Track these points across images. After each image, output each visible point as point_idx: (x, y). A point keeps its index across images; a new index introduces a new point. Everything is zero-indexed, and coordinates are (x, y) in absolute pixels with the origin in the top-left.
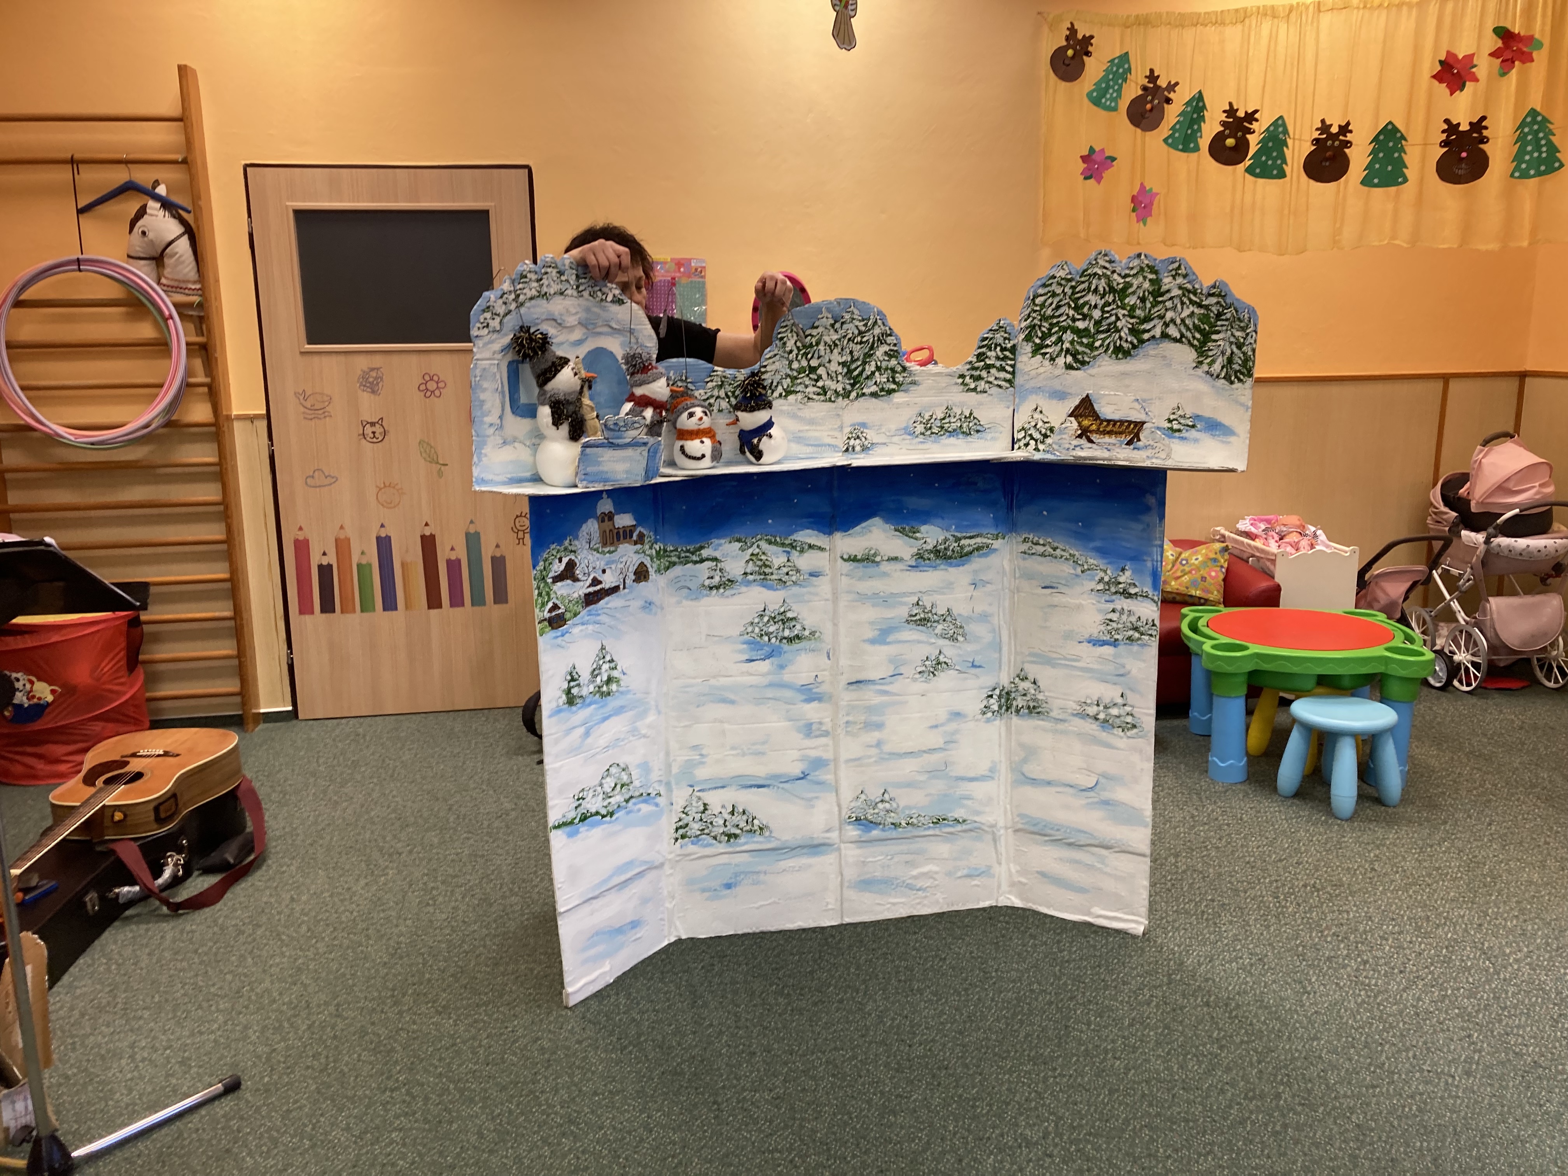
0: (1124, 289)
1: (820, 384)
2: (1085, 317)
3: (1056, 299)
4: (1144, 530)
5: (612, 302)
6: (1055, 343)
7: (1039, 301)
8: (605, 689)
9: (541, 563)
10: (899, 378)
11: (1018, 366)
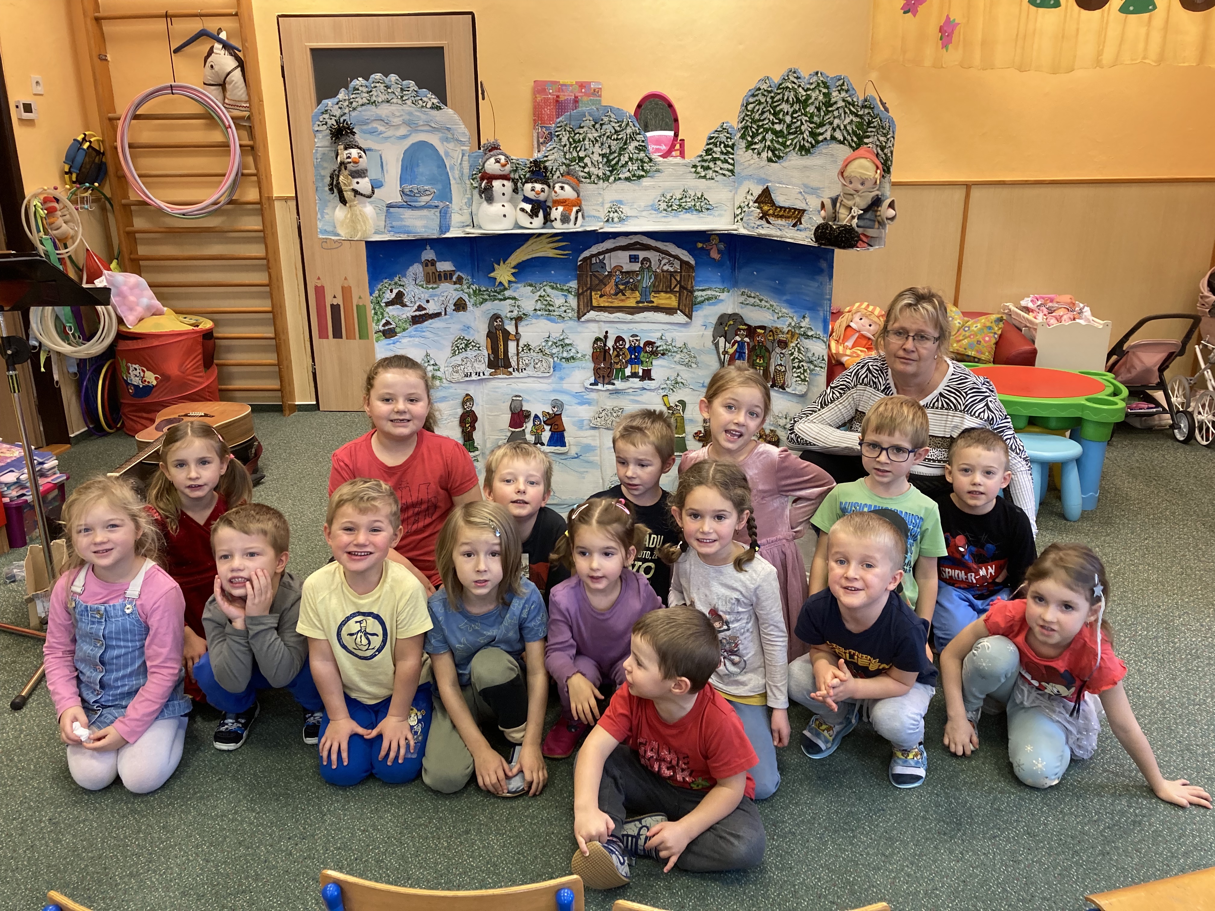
0: (806, 100)
1: (586, 170)
2: (781, 121)
3: (762, 107)
4: (818, 285)
5: (432, 108)
6: (761, 141)
7: (750, 107)
9: (377, 292)
10: (647, 167)
11: (738, 158)
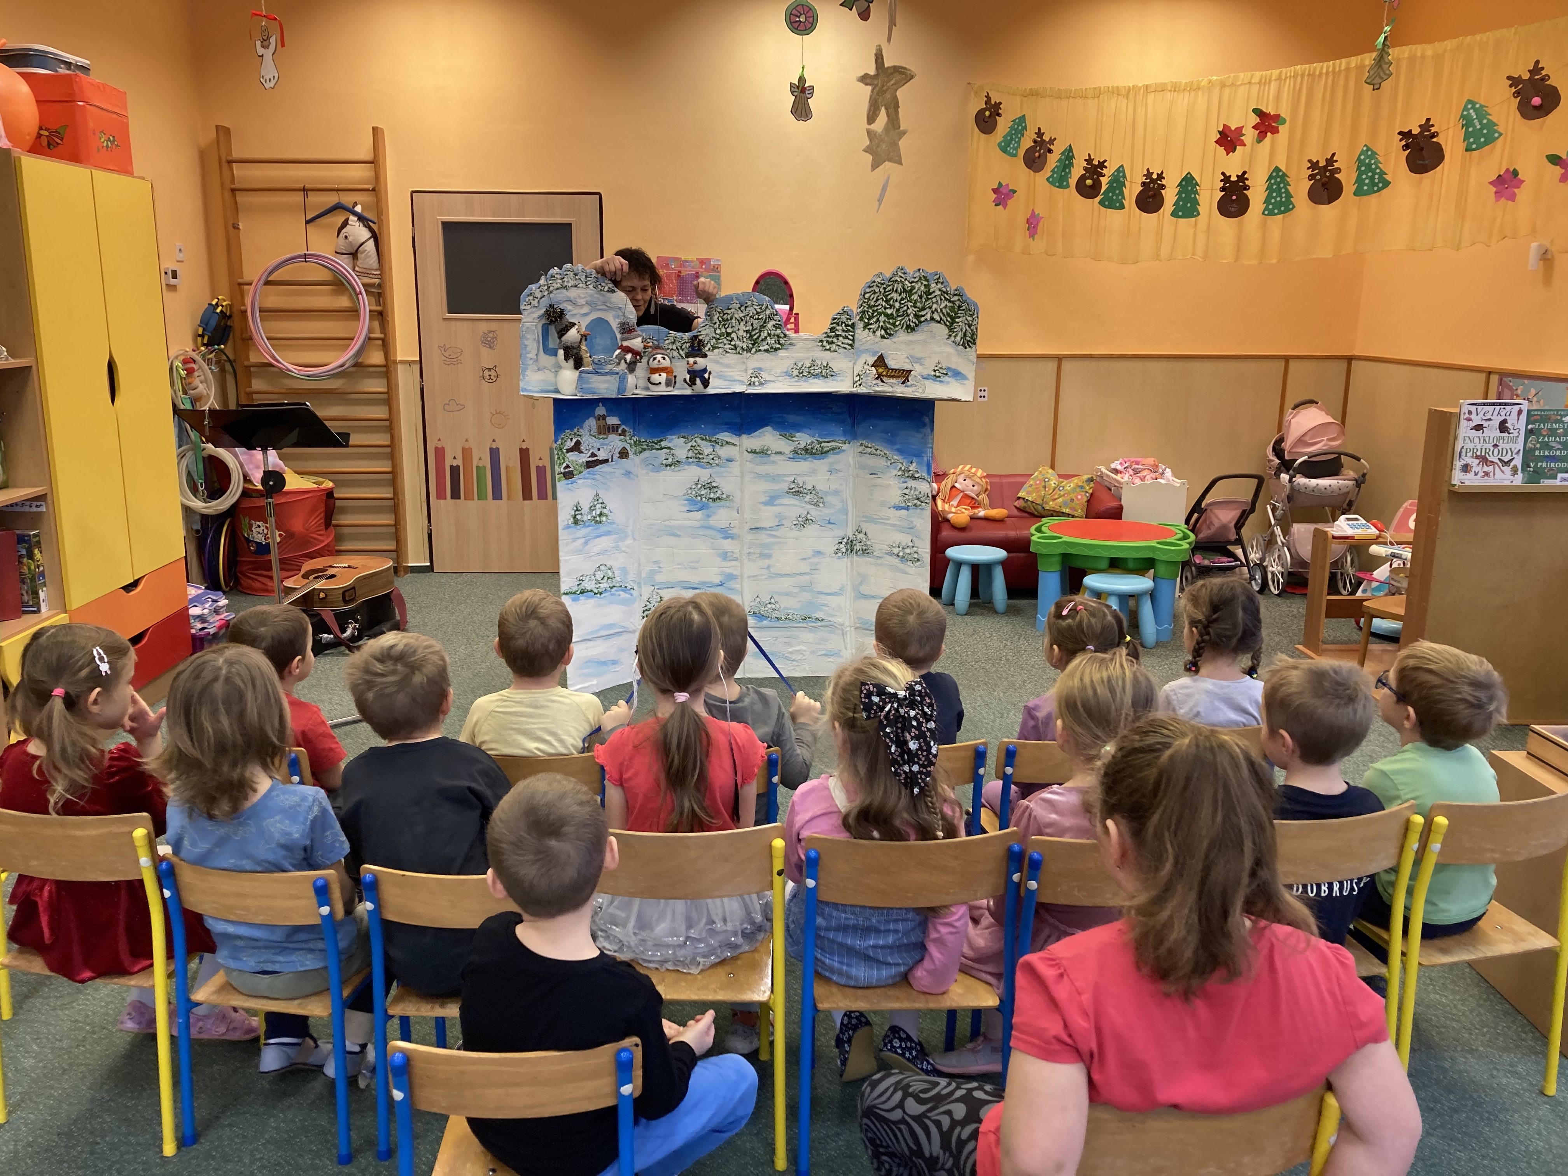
0: (911, 290)
1: (733, 343)
2: (891, 307)
3: (876, 295)
4: (922, 438)
5: (608, 291)
6: (876, 322)
7: (867, 296)
8: (598, 519)
10: (782, 341)
11: (856, 336)
